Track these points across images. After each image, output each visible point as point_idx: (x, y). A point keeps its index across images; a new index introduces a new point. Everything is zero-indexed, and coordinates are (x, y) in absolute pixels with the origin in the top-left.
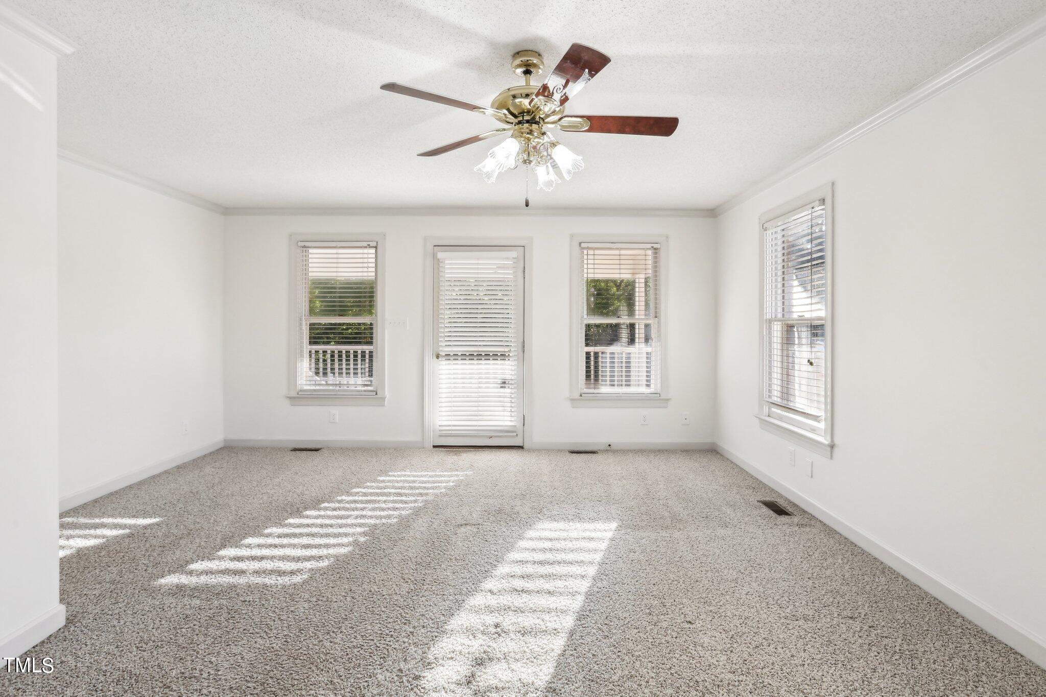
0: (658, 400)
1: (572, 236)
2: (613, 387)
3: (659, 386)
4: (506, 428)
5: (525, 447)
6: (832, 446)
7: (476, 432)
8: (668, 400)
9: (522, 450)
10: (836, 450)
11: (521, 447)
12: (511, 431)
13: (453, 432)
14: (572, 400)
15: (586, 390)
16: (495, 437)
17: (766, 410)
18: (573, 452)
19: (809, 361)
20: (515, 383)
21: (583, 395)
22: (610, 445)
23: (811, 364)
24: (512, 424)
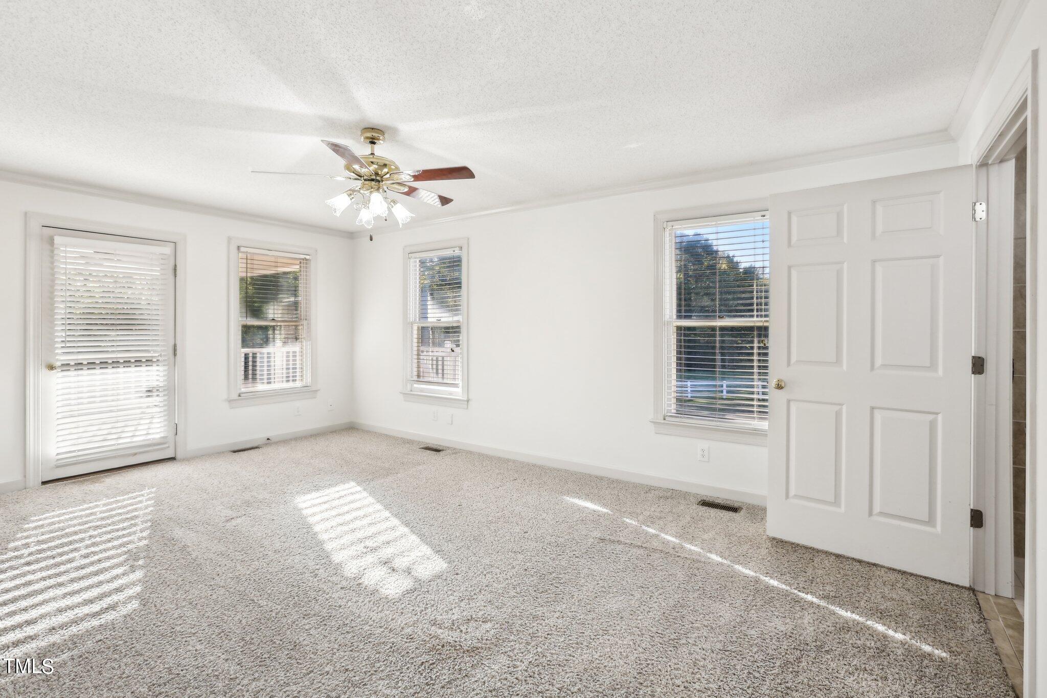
0: (308, 392)
1: (229, 239)
2: (270, 385)
3: (309, 380)
4: (154, 442)
5: (178, 457)
6: (468, 401)
7: (114, 452)
8: (316, 391)
9: (175, 461)
10: (470, 402)
11: (172, 459)
12: (162, 443)
13: (80, 458)
14: (230, 401)
15: (243, 390)
16: (141, 453)
17: (409, 387)
18: (235, 452)
19: (452, 349)
20: (164, 390)
21: (242, 395)
22: (268, 439)
23: (453, 351)
24: (162, 435)
